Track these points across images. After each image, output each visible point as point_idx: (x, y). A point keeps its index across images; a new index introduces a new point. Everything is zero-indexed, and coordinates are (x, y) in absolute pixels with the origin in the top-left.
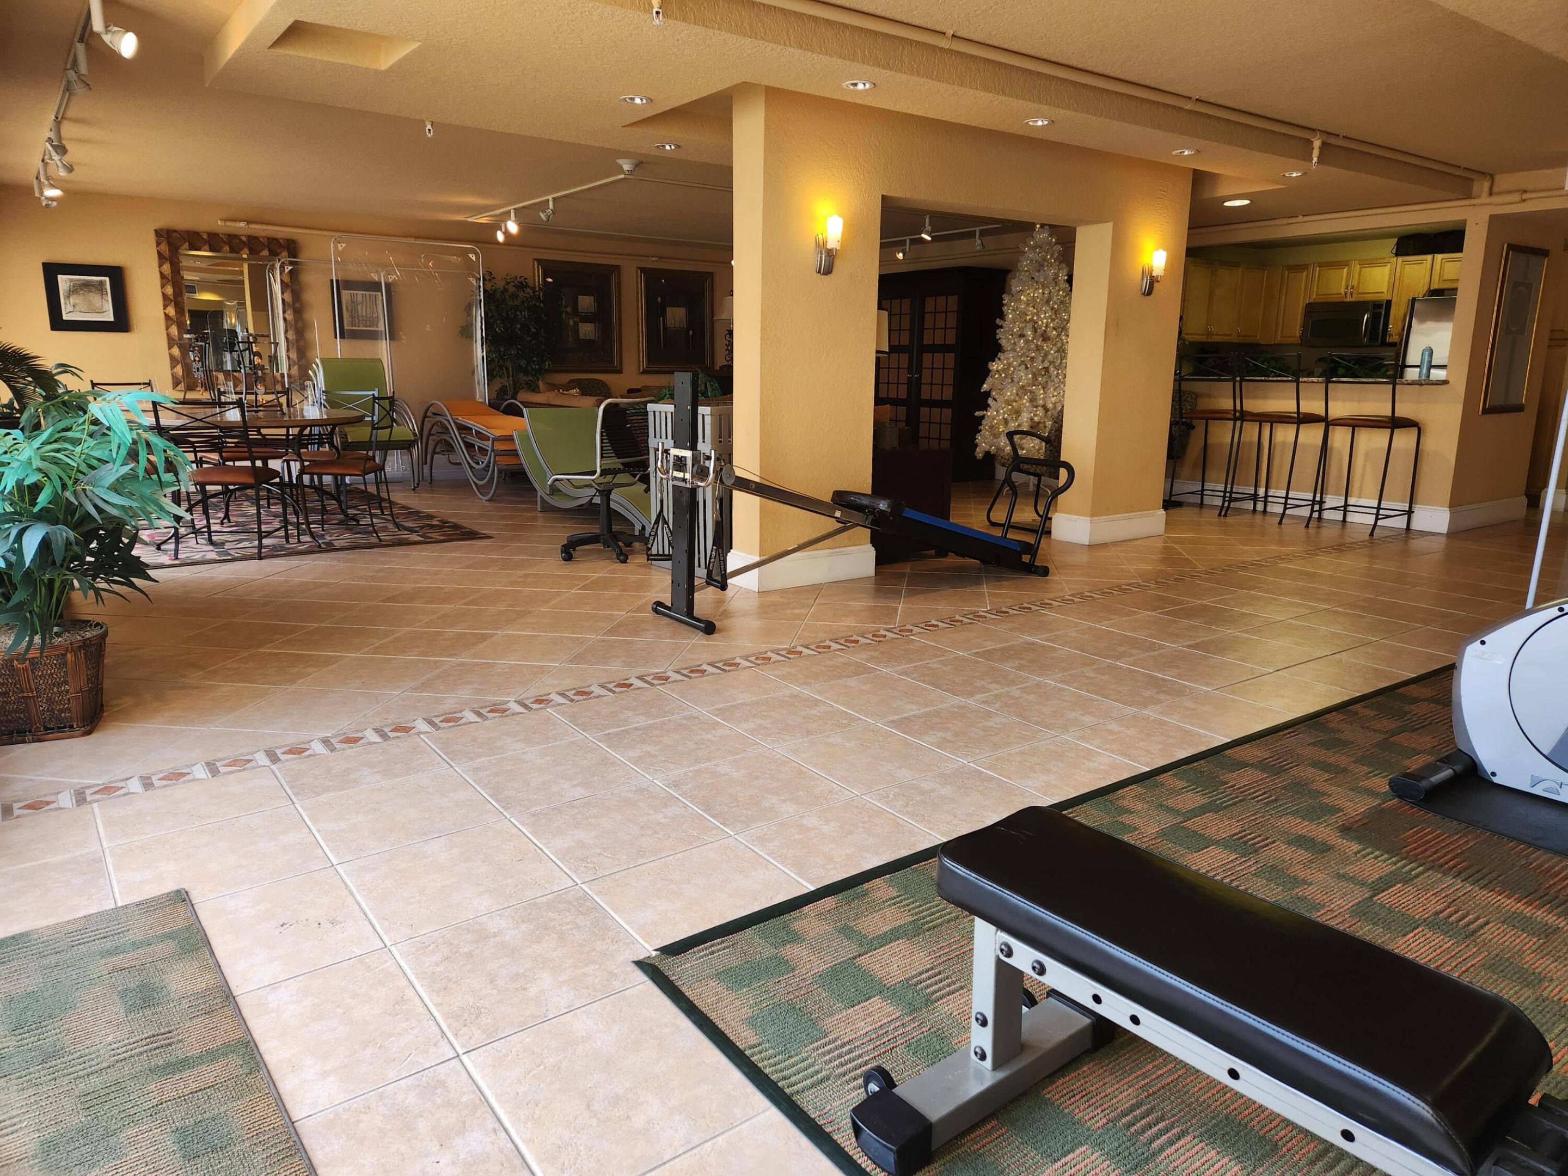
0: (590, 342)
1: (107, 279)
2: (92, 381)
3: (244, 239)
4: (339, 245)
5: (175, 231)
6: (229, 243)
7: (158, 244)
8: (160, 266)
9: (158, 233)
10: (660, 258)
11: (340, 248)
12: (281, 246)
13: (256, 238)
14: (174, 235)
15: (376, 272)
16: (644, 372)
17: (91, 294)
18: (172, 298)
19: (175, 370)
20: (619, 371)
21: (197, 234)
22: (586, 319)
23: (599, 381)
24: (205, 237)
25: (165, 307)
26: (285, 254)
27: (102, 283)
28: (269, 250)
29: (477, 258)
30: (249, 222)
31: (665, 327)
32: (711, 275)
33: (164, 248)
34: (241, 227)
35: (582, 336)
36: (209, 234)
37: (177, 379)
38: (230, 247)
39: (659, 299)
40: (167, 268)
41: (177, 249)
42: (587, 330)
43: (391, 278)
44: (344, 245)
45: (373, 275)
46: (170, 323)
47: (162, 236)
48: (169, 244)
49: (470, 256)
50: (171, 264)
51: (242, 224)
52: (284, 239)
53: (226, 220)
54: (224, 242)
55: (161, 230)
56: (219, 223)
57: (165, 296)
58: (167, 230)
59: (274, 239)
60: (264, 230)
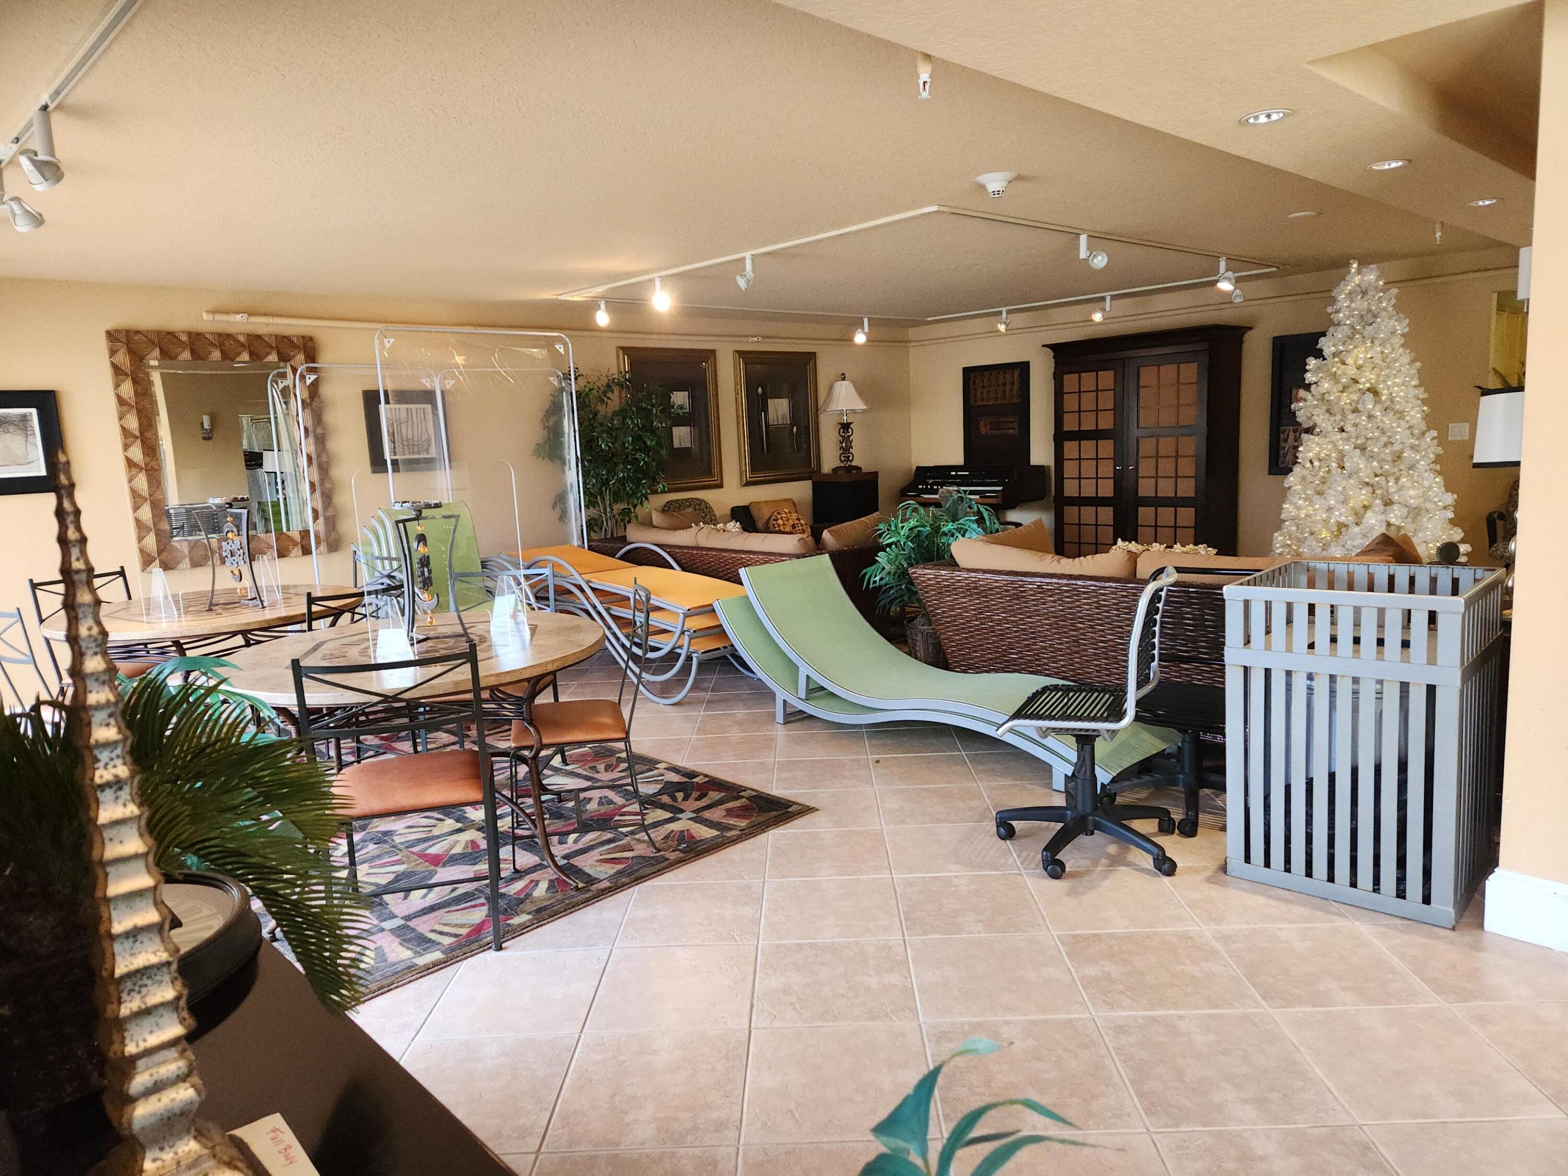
0: (685, 451)
1: (34, 411)
2: (31, 581)
3: (242, 339)
4: (386, 341)
5: (138, 332)
6: (221, 347)
7: (113, 353)
8: (117, 386)
9: (112, 336)
10: (763, 337)
11: (387, 345)
12: (295, 347)
13: (258, 337)
14: (137, 337)
15: (429, 377)
16: (748, 484)
17: (8, 436)
18: (138, 433)
19: (144, 542)
20: (720, 486)
21: (171, 335)
22: (681, 421)
23: (701, 501)
24: (184, 338)
25: (126, 447)
26: (300, 357)
27: (24, 419)
28: (279, 353)
29: (566, 349)
30: (251, 314)
31: (767, 425)
32: (814, 354)
33: (123, 358)
34: (238, 323)
35: (676, 444)
36: (190, 334)
37: (149, 555)
38: (221, 351)
39: (760, 390)
40: (127, 389)
41: (142, 359)
42: (682, 436)
43: (450, 383)
44: (392, 340)
45: (424, 381)
46: (134, 471)
47: (118, 340)
48: (131, 352)
49: (557, 347)
50: (135, 382)
51: (239, 317)
52: (298, 337)
53: (215, 312)
54: (213, 344)
55: (116, 331)
56: (205, 316)
57: (125, 432)
58: (127, 332)
59: (284, 337)
60: (268, 325)
